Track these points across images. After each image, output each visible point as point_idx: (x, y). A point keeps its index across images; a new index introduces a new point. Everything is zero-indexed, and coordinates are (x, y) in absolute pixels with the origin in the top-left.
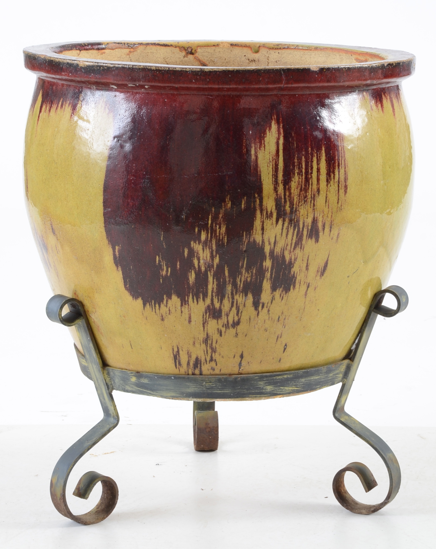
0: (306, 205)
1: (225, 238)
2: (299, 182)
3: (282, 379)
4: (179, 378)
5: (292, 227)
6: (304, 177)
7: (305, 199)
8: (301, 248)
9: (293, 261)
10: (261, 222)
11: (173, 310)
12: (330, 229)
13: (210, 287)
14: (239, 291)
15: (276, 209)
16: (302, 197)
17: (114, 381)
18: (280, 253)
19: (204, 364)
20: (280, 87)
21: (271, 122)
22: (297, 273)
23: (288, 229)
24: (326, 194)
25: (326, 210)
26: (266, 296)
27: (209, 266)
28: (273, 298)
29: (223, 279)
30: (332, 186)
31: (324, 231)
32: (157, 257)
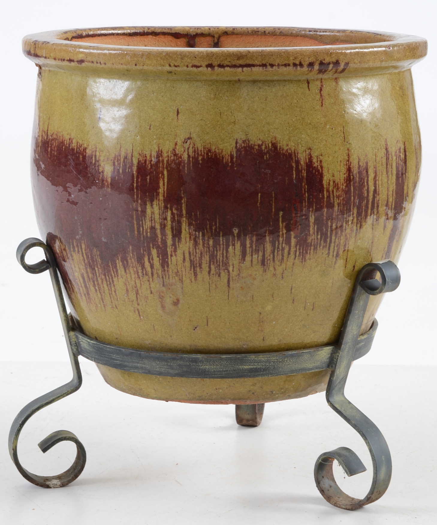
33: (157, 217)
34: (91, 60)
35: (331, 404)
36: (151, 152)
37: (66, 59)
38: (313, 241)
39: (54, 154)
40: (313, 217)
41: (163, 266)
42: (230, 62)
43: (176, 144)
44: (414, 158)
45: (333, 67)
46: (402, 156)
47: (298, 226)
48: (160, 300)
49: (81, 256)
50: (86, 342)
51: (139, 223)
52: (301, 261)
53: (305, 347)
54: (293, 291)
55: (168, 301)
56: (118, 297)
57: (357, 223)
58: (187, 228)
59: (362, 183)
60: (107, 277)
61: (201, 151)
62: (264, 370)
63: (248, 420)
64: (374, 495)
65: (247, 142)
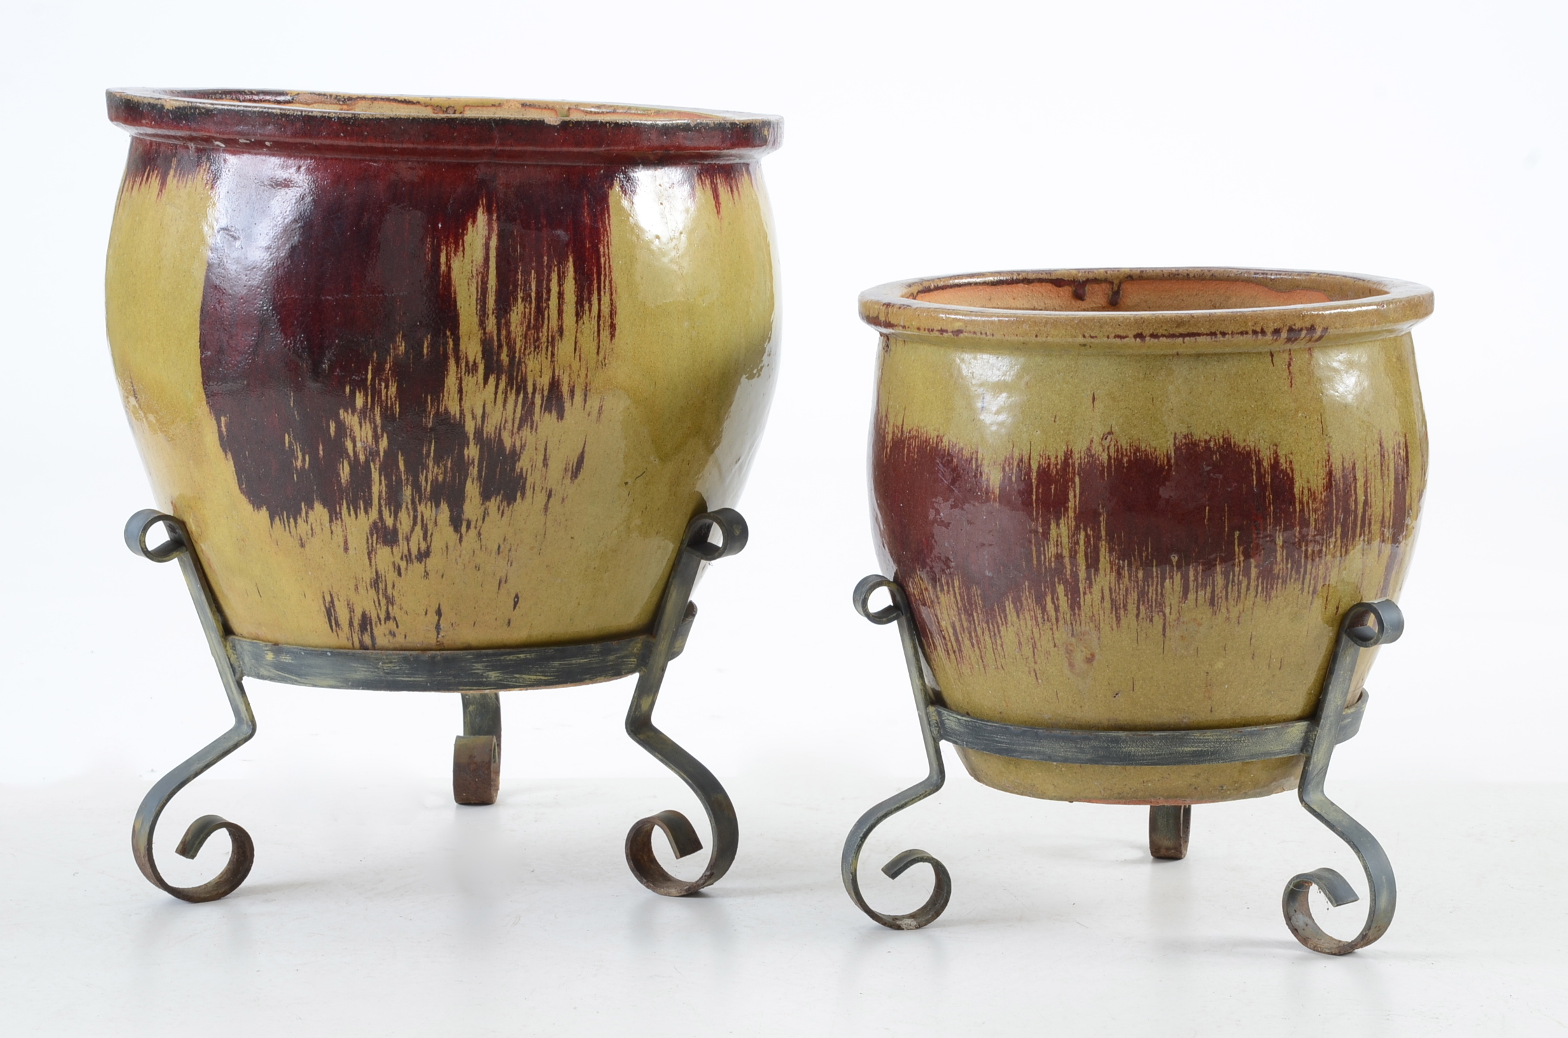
0: (538, 354)
1: (396, 404)
2: (525, 314)
3: (515, 660)
4: (340, 654)
5: (514, 391)
6: (533, 305)
7: (537, 344)
8: (532, 428)
9: (518, 449)
10: (457, 379)
11: (317, 529)
12: (583, 396)
13: (375, 489)
14: (425, 497)
15: (483, 357)
16: (530, 340)
17: (243, 660)
18: (493, 435)
19: (376, 624)
20: (490, 150)
21: (477, 210)
22: (527, 472)
23: (506, 393)
24: (576, 338)
25: (576, 364)
26: (472, 507)
27: (371, 453)
28: (485, 512)
29: (396, 476)
30: (587, 324)
31: (572, 401)
32: (287, 436)
33: (1065, 540)
34: (972, 330)
35: (1306, 804)
36: (1056, 451)
37: (935, 329)
38: (1281, 572)
39: (913, 457)
40: (1281, 538)
41: (1072, 608)
42: (1166, 330)
43: (1092, 441)
44: (1419, 457)
45: (1306, 334)
46: (1403, 453)
47: (1260, 552)
48: (1067, 655)
49: (952, 597)
50: (954, 719)
51: (1040, 549)
52: (1264, 599)
53: (1269, 722)
54: (1253, 641)
55: (1079, 657)
56: (1006, 653)
57: (1341, 547)
58: (1107, 555)
59: (1347, 493)
60: (991, 626)
61: (1126, 450)
62: (1213, 753)
63: (1168, 849)
64: (1371, 931)
65: (1190, 437)
